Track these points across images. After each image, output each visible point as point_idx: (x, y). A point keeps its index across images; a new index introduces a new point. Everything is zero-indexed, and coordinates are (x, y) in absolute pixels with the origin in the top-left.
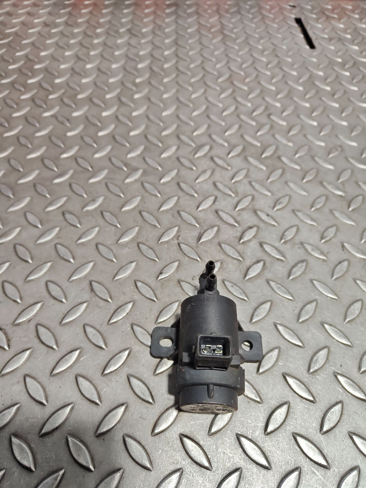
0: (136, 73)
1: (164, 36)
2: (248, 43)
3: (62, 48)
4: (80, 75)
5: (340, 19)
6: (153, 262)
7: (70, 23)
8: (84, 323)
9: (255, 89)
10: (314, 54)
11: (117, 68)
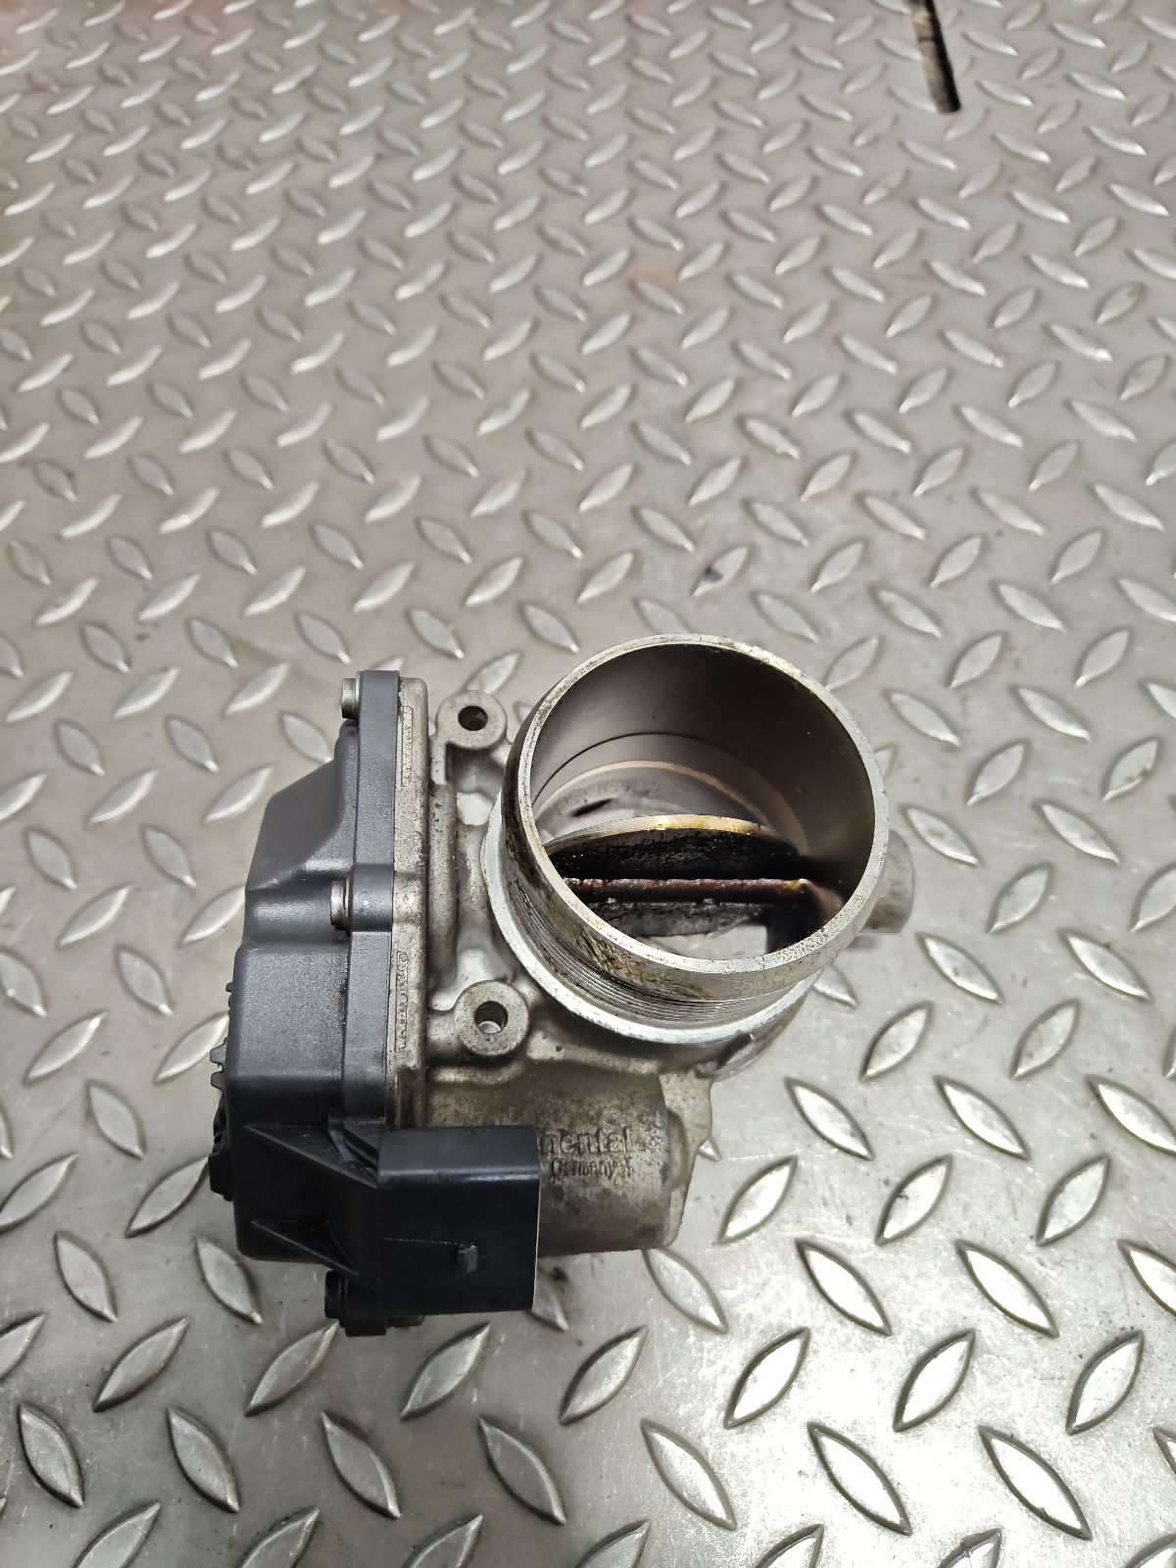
0: (309, 270)
1: (421, 99)
2: (716, 107)
3: (77, 179)
4: (124, 287)
7: (111, 71)
8: (56, 1227)
9: (710, 311)
10: (952, 135)
11: (249, 250)
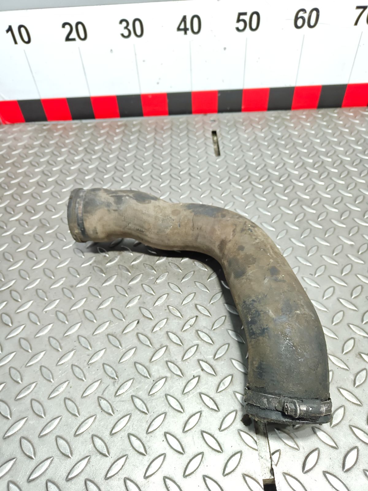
1: (110, 152)
2: (171, 155)
3: (34, 166)
4: (43, 187)
5: (245, 130)
6: (64, 324)
7: (43, 145)
8: (10, 366)
9: (166, 192)
10: (218, 160)
11: (70, 180)
